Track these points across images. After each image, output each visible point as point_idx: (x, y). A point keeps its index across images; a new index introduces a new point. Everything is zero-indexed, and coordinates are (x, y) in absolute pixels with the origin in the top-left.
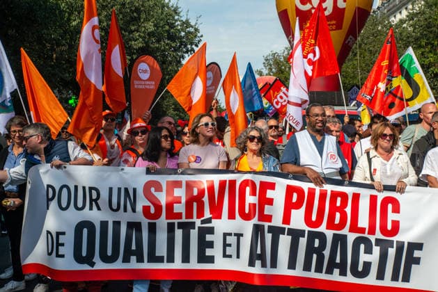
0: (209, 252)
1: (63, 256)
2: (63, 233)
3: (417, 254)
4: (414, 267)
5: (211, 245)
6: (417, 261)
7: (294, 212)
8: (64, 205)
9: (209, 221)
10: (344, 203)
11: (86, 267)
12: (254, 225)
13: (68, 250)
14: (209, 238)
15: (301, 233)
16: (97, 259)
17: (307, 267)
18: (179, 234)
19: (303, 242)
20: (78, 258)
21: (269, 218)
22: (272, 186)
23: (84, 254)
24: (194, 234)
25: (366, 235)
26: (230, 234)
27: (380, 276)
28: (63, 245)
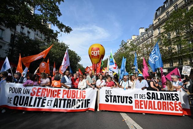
0: (44, 104)
1: (11, 103)
2: (12, 98)
3: (89, 101)
4: (89, 104)
5: (45, 103)
6: (89, 103)
7: (64, 95)
8: (13, 92)
9: (45, 97)
10: (75, 93)
11: (15, 106)
12: (56, 99)
13: (12, 102)
14: (45, 101)
15: (66, 100)
16: (18, 104)
17: (67, 107)
18: (38, 100)
19: (66, 101)
20: (14, 104)
21: (59, 97)
22: (60, 90)
23: (15, 103)
24: (41, 100)
25: (79, 99)
26: (49, 100)
27: (82, 107)
28: (11, 101)
